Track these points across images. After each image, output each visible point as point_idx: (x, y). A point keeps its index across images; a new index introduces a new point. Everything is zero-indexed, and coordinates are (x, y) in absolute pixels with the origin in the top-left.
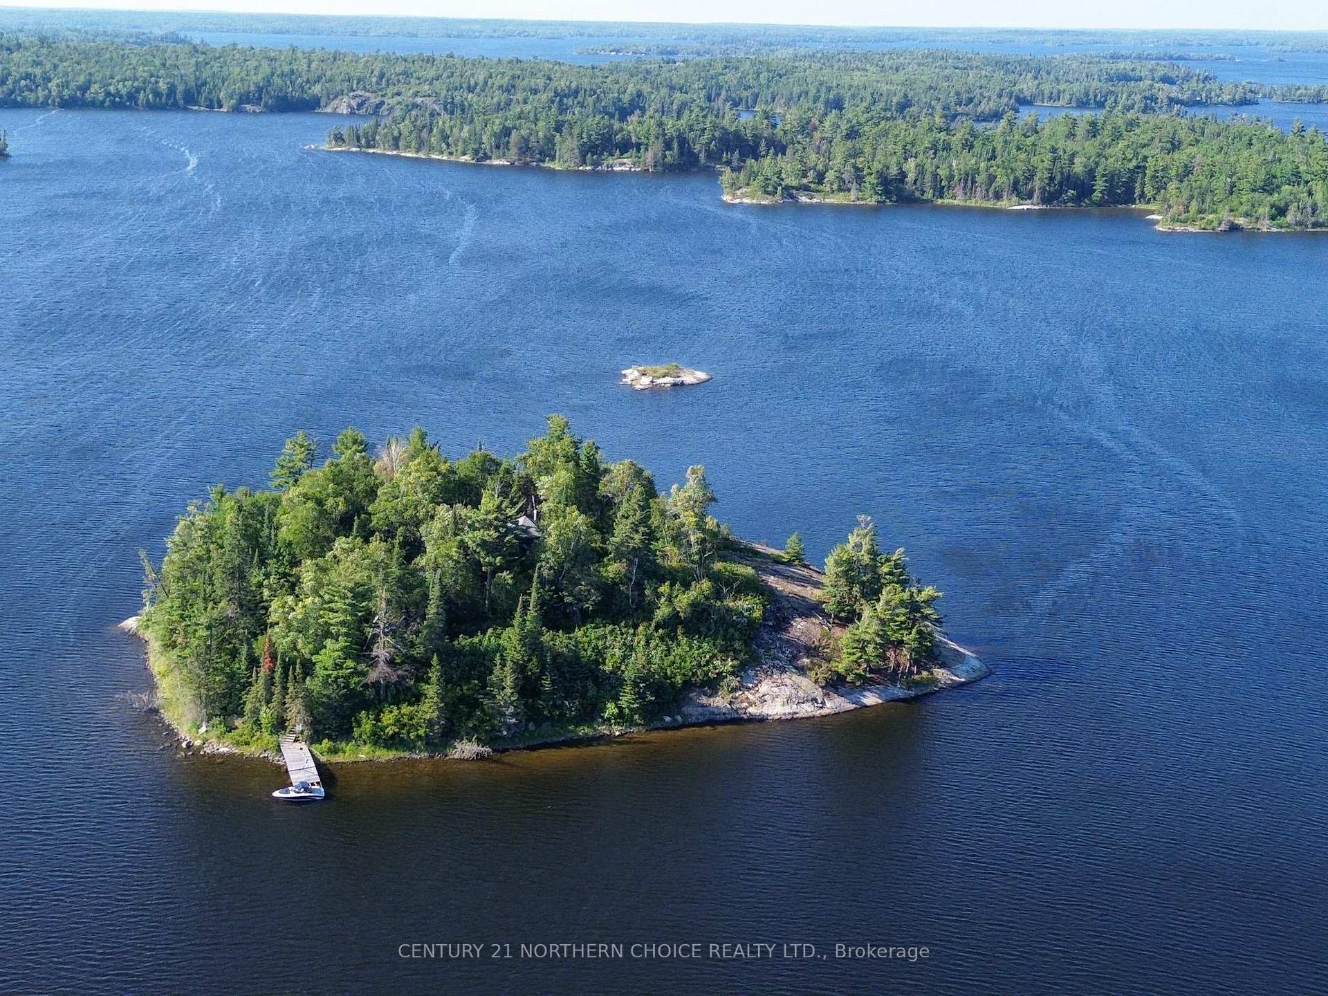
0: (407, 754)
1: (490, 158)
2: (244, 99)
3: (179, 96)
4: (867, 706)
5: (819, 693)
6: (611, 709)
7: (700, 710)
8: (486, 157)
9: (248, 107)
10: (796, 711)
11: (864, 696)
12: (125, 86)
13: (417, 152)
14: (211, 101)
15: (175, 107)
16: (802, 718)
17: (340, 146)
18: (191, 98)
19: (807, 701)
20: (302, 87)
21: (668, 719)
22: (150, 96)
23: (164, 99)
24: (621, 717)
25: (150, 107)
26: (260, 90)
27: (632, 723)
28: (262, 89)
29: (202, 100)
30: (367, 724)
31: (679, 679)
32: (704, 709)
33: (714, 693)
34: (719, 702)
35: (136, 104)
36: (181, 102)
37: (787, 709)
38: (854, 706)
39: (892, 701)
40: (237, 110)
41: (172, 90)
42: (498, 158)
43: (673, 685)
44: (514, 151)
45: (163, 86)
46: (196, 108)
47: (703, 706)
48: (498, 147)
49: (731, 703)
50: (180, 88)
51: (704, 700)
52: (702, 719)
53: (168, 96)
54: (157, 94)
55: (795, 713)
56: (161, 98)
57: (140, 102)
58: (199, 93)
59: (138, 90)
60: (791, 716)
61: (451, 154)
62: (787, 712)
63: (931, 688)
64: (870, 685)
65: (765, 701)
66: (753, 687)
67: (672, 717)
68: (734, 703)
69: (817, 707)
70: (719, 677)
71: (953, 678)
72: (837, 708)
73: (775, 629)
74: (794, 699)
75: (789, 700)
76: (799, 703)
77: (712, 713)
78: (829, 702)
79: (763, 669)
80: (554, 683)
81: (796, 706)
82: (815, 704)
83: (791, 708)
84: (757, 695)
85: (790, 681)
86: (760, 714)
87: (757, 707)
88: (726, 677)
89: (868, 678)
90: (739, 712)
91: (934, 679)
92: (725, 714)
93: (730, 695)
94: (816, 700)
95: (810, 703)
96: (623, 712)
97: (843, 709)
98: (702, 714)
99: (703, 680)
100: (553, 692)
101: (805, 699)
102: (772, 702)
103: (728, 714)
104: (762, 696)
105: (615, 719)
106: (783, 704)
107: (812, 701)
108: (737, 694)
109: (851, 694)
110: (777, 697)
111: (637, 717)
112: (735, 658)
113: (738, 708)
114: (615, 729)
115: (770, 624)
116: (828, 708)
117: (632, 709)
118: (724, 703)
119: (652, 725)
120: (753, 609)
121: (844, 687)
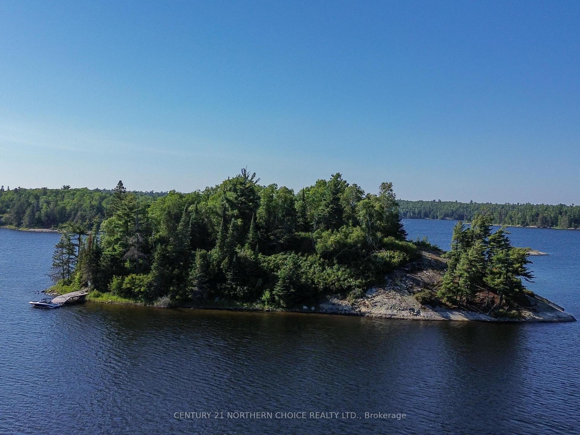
0: (131, 302)
1: (529, 225)
2: (446, 215)
3: (422, 214)
4: (451, 320)
5: (418, 306)
6: (267, 295)
7: (330, 306)
8: (527, 225)
9: (447, 218)
10: (396, 314)
11: (452, 313)
12: (402, 210)
13: (499, 224)
14: (434, 216)
15: (420, 218)
16: (398, 319)
17: (469, 223)
18: (426, 215)
19: (406, 309)
20: (470, 212)
21: (305, 307)
22: (411, 214)
23: (416, 215)
24: (272, 301)
25: (411, 218)
26: (453, 212)
27: (279, 305)
28: (454, 212)
29: (431, 216)
30: (115, 281)
31: (321, 287)
32: (334, 306)
33: (344, 298)
34: (345, 303)
35: (406, 217)
36: (423, 216)
37: (389, 312)
38: (443, 319)
39: (475, 321)
40: (443, 219)
41: (420, 213)
42: (533, 225)
43: (316, 289)
44: (539, 222)
45: (417, 211)
46: (428, 219)
47: (334, 304)
48: (533, 221)
49: (353, 304)
50: (423, 212)
51: (335, 301)
52: (329, 311)
53: (418, 214)
54: (414, 213)
55: (394, 315)
56: (415, 215)
57: (407, 216)
58: (430, 213)
59: (407, 212)
60: (390, 316)
61: (513, 224)
62: (388, 313)
63: (514, 320)
64: (464, 310)
65: (376, 306)
66: (371, 297)
67: (309, 307)
68: (355, 305)
69: (413, 314)
70: (350, 288)
71: (537, 318)
72: (428, 317)
73: (408, 272)
74: (397, 307)
75: (393, 307)
76: (400, 310)
77: (338, 309)
78: (424, 313)
79: (384, 289)
80: (235, 274)
81: (396, 311)
82: (412, 312)
83: (392, 311)
84: (372, 302)
85: (399, 297)
86: (369, 313)
87: (368, 309)
88: (354, 289)
89: (463, 305)
90: (356, 310)
91: (520, 315)
92: (346, 310)
93: (354, 300)
94: (413, 310)
95: (408, 311)
96: (274, 298)
97: (433, 318)
98: (330, 309)
99: (338, 288)
100: (233, 280)
101: (405, 308)
102: (380, 307)
103: (348, 311)
104: (375, 303)
105: (268, 302)
106: (387, 309)
107: (410, 310)
108: (359, 300)
109: (444, 312)
110: (385, 304)
111: (282, 302)
112: (365, 279)
113: (356, 308)
114: (266, 307)
115: (407, 269)
116: (421, 316)
117: (279, 296)
118: (348, 304)
119: (293, 310)
120: (394, 258)
121: (441, 307)
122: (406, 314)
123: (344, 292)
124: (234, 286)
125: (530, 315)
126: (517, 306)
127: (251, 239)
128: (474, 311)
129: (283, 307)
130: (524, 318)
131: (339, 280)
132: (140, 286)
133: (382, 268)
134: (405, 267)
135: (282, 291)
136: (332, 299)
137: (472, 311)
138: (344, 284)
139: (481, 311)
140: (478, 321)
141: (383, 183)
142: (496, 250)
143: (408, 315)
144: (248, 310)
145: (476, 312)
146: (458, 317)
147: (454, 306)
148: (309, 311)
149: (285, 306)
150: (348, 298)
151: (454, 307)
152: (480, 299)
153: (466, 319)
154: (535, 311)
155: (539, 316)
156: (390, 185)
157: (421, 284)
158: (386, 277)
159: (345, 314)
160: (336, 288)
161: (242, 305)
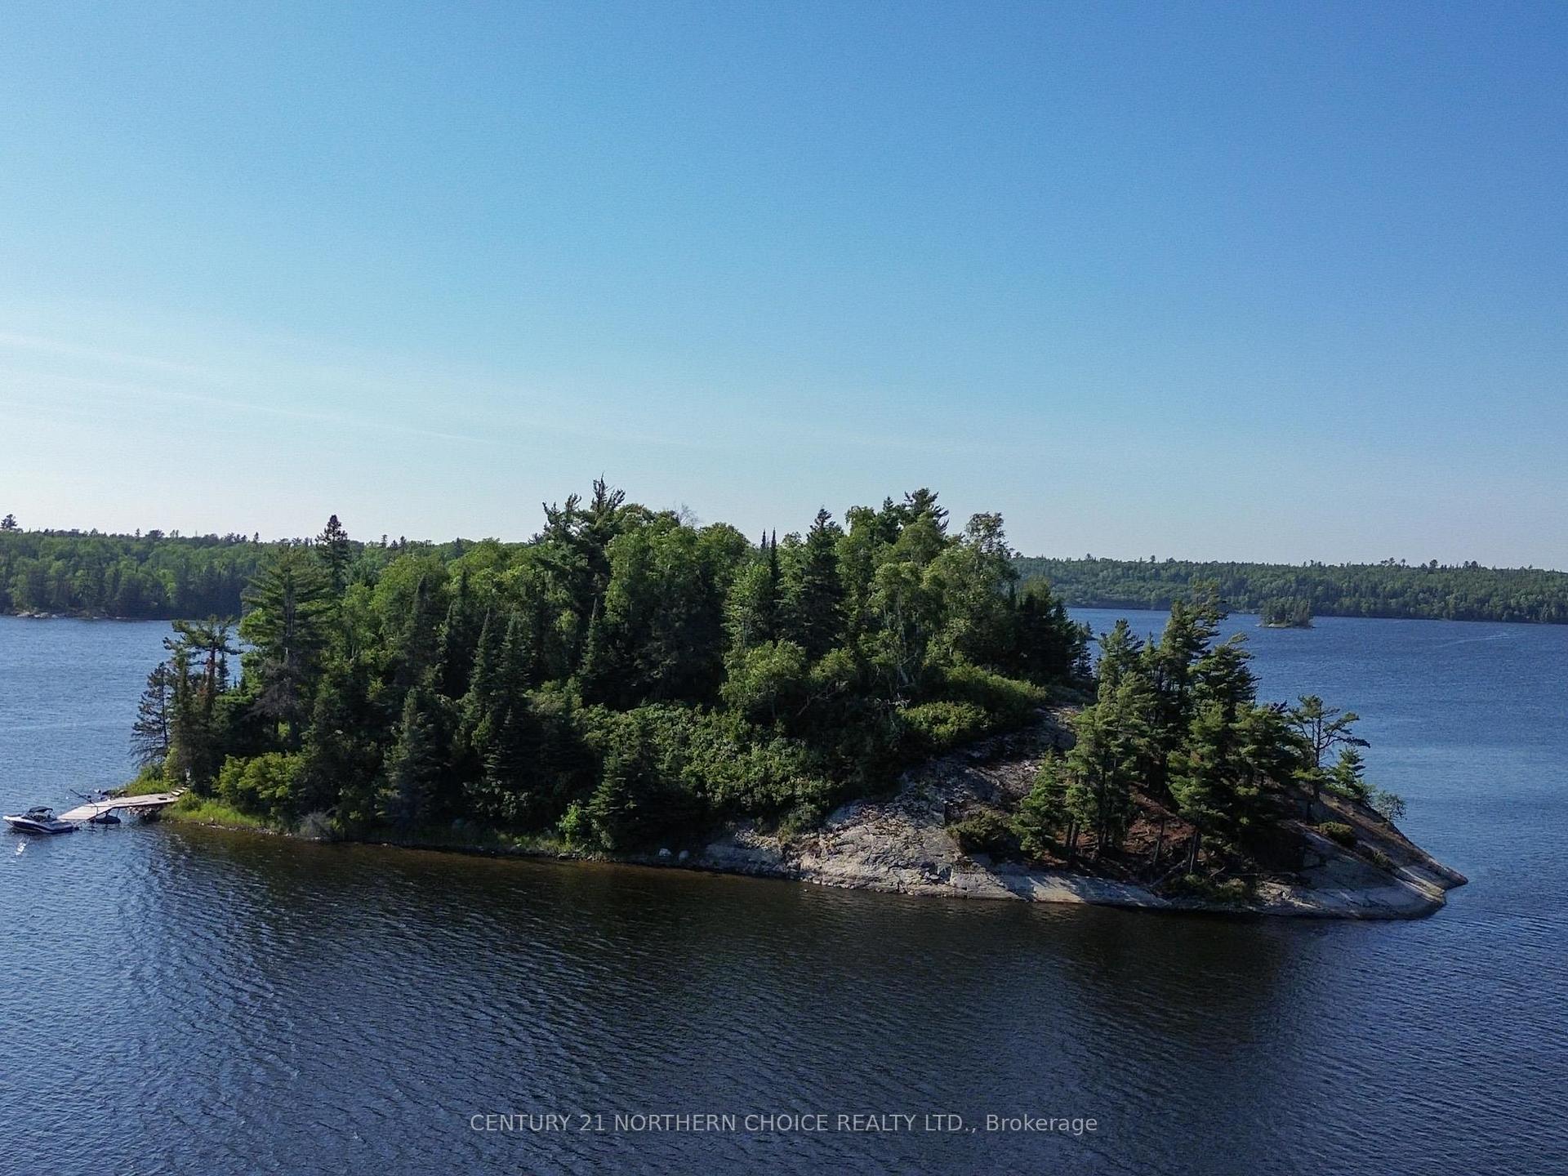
4: (1035, 900)
5: (950, 858)
6: (572, 816)
7: (732, 851)
16: (883, 891)
19: (914, 865)
21: (664, 852)
24: (584, 831)
27: (596, 845)
30: (228, 771)
31: (718, 797)
34: (770, 844)
37: (867, 871)
43: (705, 803)
49: (787, 847)
51: (749, 836)
52: (723, 864)
55: (877, 880)
60: (863, 882)
62: (860, 875)
63: (1223, 907)
64: (1083, 873)
65: (840, 852)
66: (838, 830)
67: (675, 851)
68: (791, 848)
69: (928, 879)
70: (790, 803)
71: (1298, 903)
72: (965, 889)
73: (974, 763)
74: (892, 858)
75: (881, 858)
76: (897, 865)
77: (745, 859)
78: (958, 876)
79: (882, 809)
80: (504, 759)
81: (886, 869)
82: (927, 874)
83: (875, 869)
84: (833, 842)
85: (910, 831)
86: (815, 871)
87: (818, 860)
88: (800, 804)
89: (1085, 861)
90: (790, 864)
91: (1250, 896)
92: (764, 863)
93: (792, 835)
94: (931, 867)
95: (919, 870)
96: (590, 825)
97: (979, 893)
98: (729, 858)
99: (760, 803)
100: (498, 774)
101: (912, 860)
102: (850, 856)
103: (769, 864)
104: (840, 844)
105: (572, 834)
106: (865, 862)
107: (923, 866)
108: (807, 836)
109: (1022, 875)
110: (863, 849)
111: (603, 835)
112: (833, 779)
113: (793, 858)
114: (565, 849)
115: (976, 754)
116: (949, 885)
117: (601, 820)
118: (776, 846)
119: (633, 857)
120: (944, 721)
121: (1018, 862)
122: (911, 880)
123: (771, 814)
124: (497, 791)
125: (1281, 894)
126: (1251, 868)
127: (589, 667)
128: (1112, 877)
129: (605, 850)
130: (1259, 901)
131: (765, 780)
132: (276, 784)
133: (895, 749)
134: (974, 751)
135: (608, 804)
136: (741, 831)
137: (1106, 876)
138: (777, 792)
139: (1133, 878)
140: (1109, 905)
141: (978, 516)
142: (1206, 706)
143: (915, 881)
144: (521, 854)
145: (1119, 880)
146: (1055, 892)
147: (1060, 861)
148: (672, 863)
149: (609, 845)
150: (781, 829)
151: (1057, 864)
152: (1147, 842)
153: (1076, 899)
154: (1302, 884)
155: (1305, 899)
156: (998, 520)
157: (996, 797)
158: (905, 776)
159: (760, 874)
160: (754, 802)
161: (511, 840)
